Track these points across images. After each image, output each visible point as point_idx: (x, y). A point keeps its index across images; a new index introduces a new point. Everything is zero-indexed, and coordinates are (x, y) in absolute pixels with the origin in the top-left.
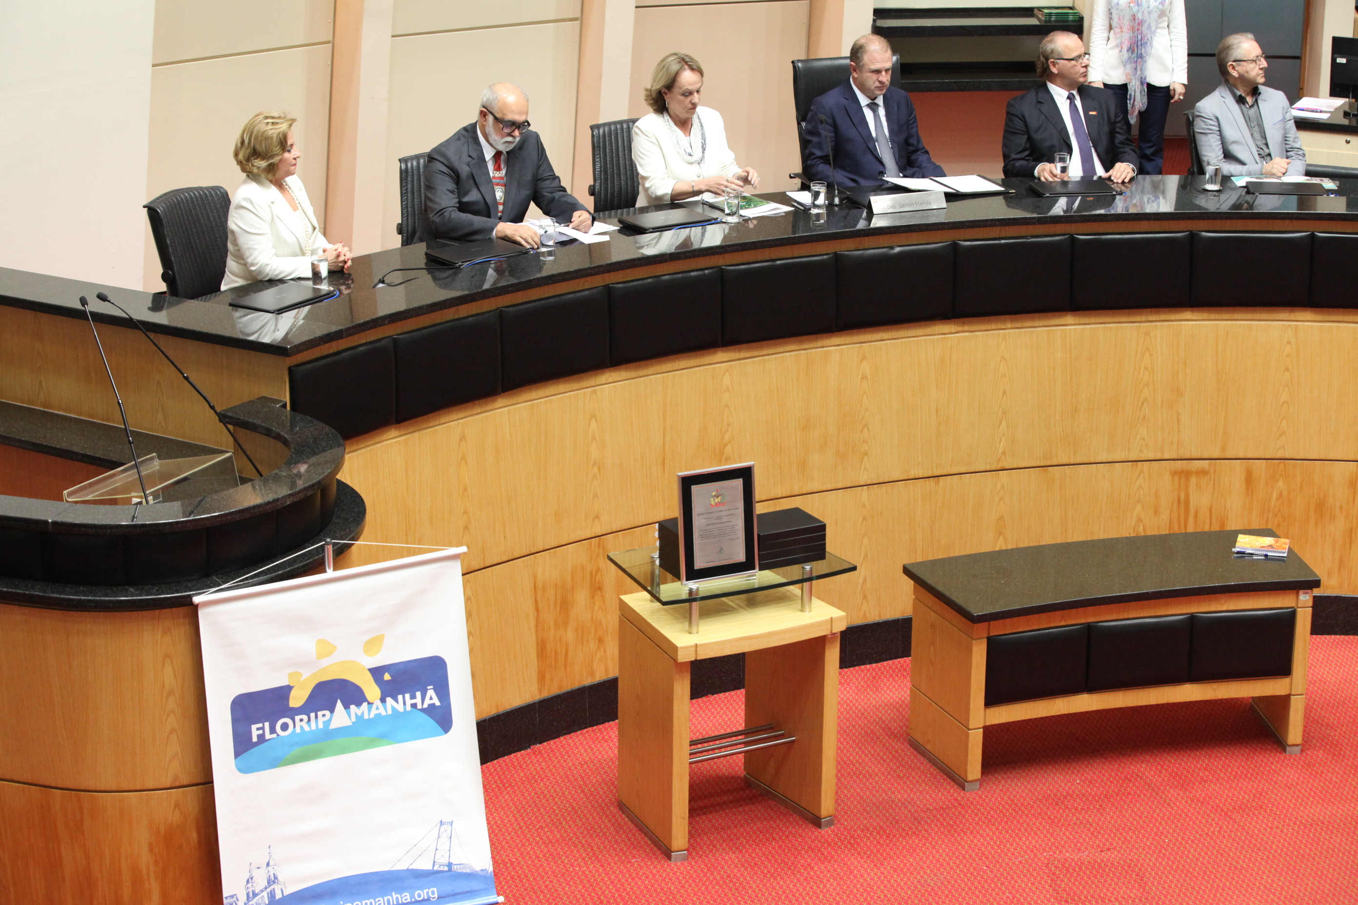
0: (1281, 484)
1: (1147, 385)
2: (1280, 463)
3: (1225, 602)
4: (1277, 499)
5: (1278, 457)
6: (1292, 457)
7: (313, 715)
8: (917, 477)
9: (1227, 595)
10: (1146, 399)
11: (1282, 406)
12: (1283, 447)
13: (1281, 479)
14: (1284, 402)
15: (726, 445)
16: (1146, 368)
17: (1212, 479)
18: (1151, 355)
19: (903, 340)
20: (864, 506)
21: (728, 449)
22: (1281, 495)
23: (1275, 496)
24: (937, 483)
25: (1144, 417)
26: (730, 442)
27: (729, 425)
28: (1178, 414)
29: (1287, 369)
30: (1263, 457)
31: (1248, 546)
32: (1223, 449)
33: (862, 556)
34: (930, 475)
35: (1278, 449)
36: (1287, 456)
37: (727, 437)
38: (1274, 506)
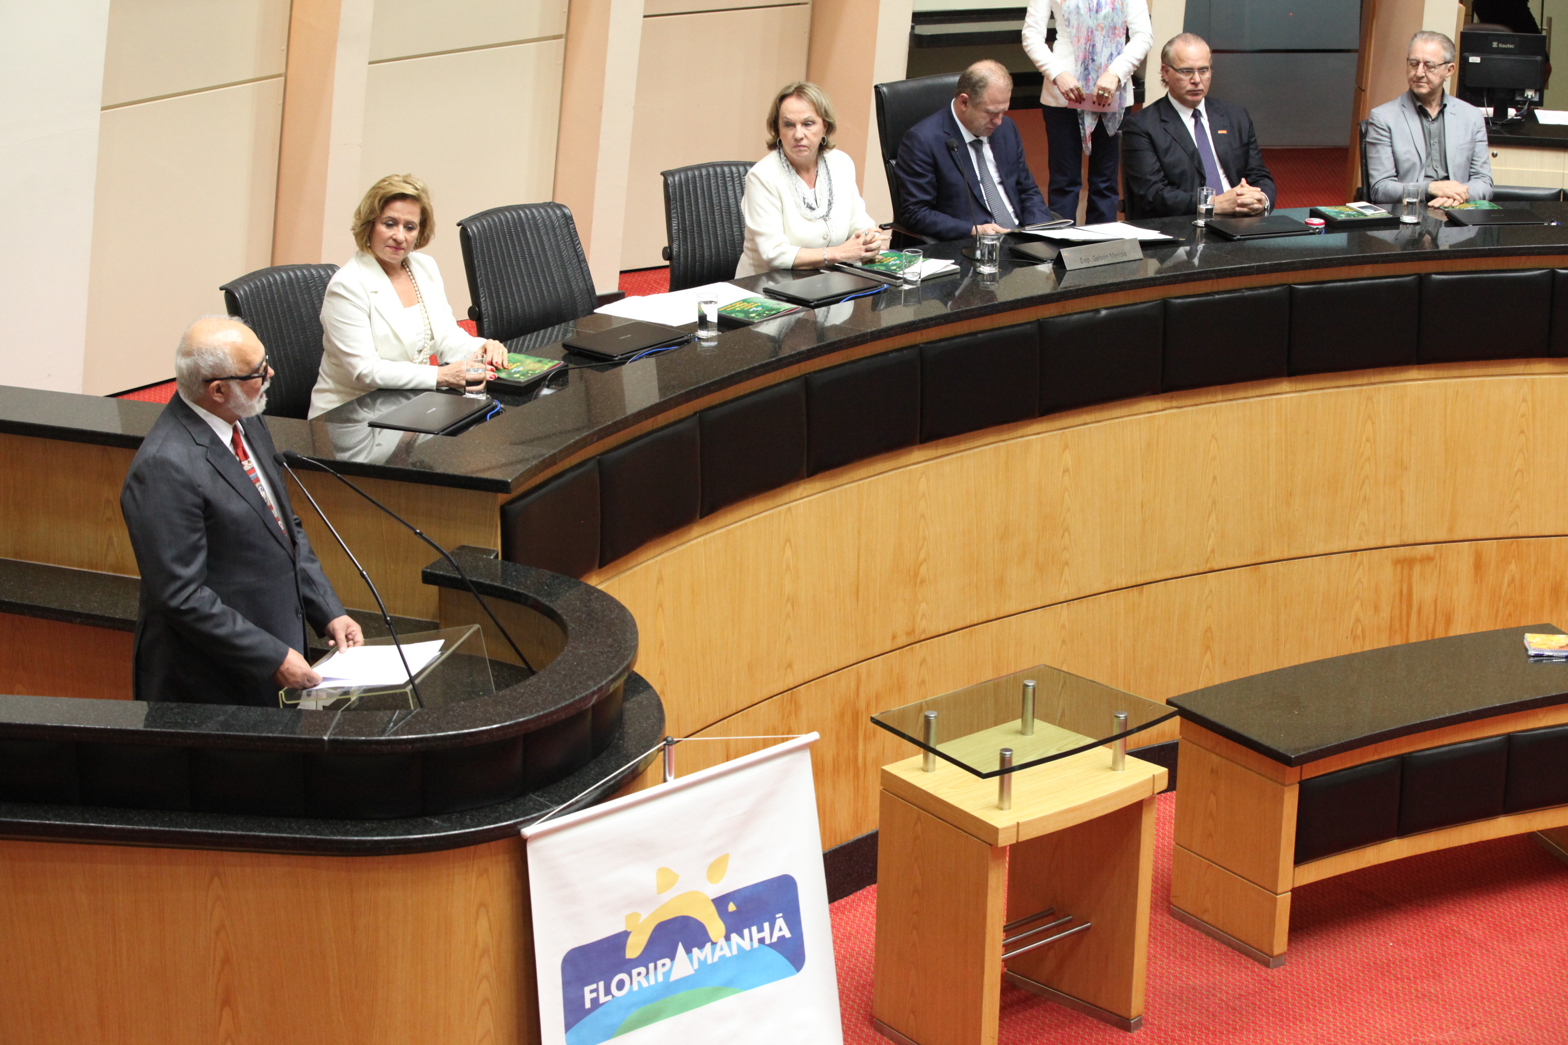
0: (1513, 567)
1: (1369, 459)
2: (1512, 543)
3: (1544, 717)
4: (1509, 585)
5: (1510, 535)
6: (1526, 535)
7: (651, 966)
8: (1120, 587)
9: (1545, 708)
10: (1367, 477)
11: (1516, 475)
12: (1516, 524)
13: (1514, 561)
14: (1518, 471)
15: (921, 564)
16: (1368, 440)
17: (1438, 565)
18: (1373, 423)
19: (1108, 422)
20: (1063, 626)
21: (924, 568)
22: (1513, 580)
23: (1506, 581)
24: (1141, 592)
25: (1365, 498)
26: (925, 560)
27: (925, 539)
28: (1402, 492)
29: (1522, 432)
30: (1494, 537)
31: (1544, 647)
32: (1451, 530)
33: (1060, 685)
34: (1134, 584)
35: (1511, 526)
36: (1521, 534)
37: (922, 556)
38: (1506, 593)
